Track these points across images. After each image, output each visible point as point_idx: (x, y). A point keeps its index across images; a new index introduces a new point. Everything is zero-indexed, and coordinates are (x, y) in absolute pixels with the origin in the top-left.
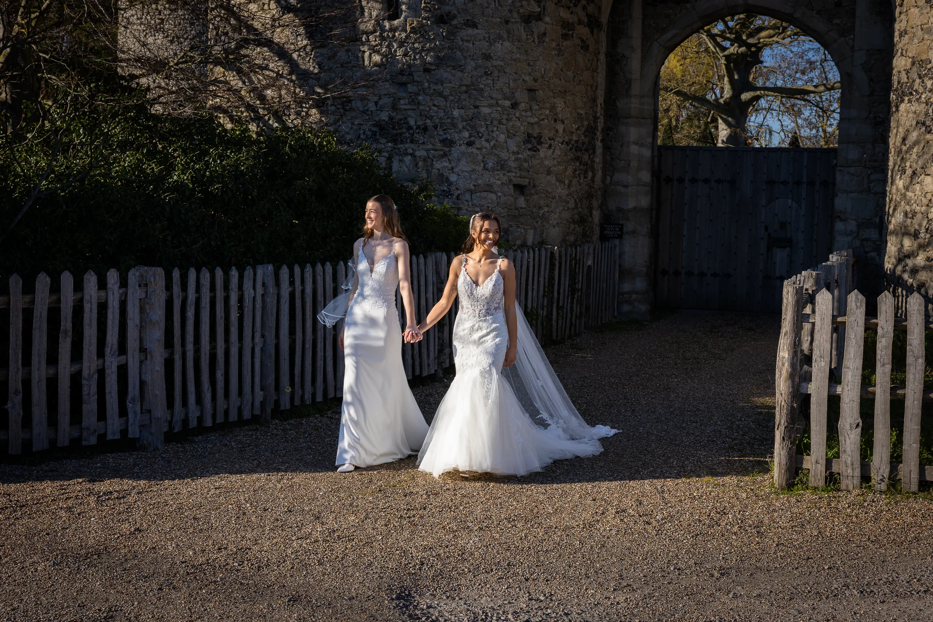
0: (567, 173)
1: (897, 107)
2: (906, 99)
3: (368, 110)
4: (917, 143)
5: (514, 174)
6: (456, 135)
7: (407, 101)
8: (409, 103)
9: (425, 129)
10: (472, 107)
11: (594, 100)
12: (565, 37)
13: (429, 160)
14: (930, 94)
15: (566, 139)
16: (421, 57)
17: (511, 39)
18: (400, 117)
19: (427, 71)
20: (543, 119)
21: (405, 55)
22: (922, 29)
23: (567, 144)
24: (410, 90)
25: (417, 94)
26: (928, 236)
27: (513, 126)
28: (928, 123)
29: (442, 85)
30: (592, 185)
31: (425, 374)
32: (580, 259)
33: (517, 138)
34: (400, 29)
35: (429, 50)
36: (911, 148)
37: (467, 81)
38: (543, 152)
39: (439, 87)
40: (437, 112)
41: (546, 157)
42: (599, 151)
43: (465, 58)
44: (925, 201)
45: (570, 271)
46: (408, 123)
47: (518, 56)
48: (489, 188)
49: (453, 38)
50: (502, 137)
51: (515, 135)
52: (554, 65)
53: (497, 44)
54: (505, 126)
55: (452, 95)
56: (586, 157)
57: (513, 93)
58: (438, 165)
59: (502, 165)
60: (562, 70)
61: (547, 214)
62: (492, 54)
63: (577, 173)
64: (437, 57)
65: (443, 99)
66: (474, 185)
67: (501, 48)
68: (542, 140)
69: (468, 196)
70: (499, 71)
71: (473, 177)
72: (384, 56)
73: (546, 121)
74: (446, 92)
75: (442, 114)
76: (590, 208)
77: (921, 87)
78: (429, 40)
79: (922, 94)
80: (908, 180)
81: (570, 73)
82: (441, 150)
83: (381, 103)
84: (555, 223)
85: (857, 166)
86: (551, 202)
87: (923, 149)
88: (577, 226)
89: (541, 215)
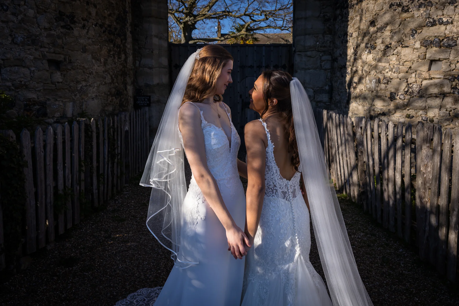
0: (103, 52)
5: (47, 49)
15: (100, 22)
23: (101, 26)
26: (408, 97)
30: (125, 65)
32: (117, 127)
33: (48, 14)
36: (381, 29)
38: (77, 31)
41: (80, 36)
42: (129, 40)
44: (404, 69)
45: (109, 138)
48: (20, 63)
50: (31, 13)
51: (45, 12)
56: (118, 41)
59: (33, 40)
61: (85, 88)
63: (112, 53)
68: (75, 19)
76: (125, 84)
84: (93, 95)
85: (312, 51)
86: (89, 77)
87: (399, 26)
88: (114, 98)
89: (79, 89)
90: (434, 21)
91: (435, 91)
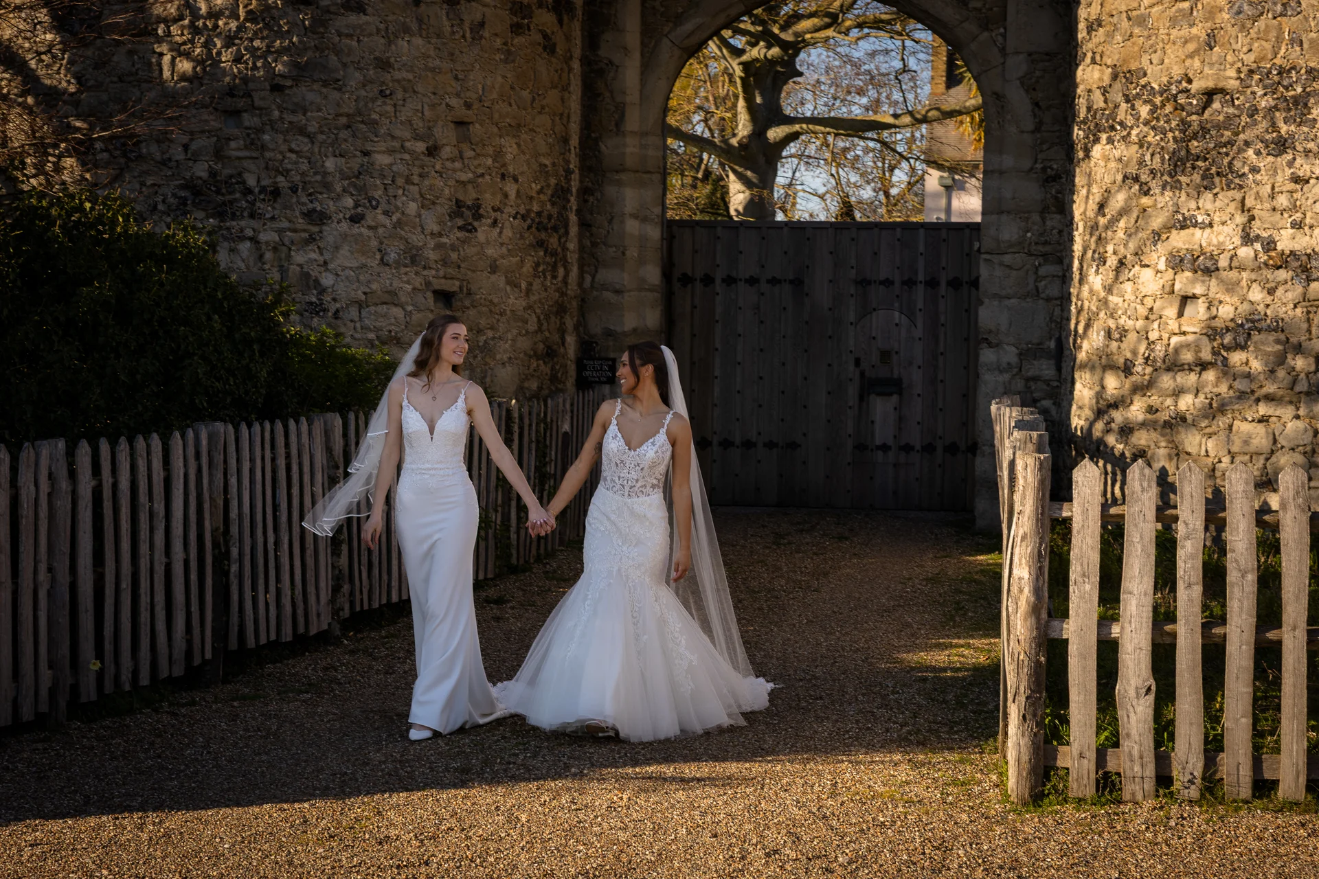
0: (524, 269)
1: (1087, 152)
2: (1104, 136)
3: (170, 159)
4: (1124, 212)
5: (434, 272)
6: (331, 203)
7: (242, 142)
8: (246, 147)
9: (276, 193)
10: (358, 153)
11: (565, 140)
12: (517, 29)
13: (284, 248)
14: (1145, 129)
15: (522, 211)
16: (267, 65)
17: (424, 33)
18: (227, 172)
19: (276, 88)
20: (482, 175)
21: (238, 59)
22: (1129, 19)
23: (524, 218)
24: (247, 124)
25: (260, 131)
26: (1149, 370)
27: (431, 188)
28: (1144, 178)
29: (304, 115)
30: (564, 290)
31: (313, 631)
33: (438, 208)
34: (227, 13)
35: (280, 52)
36: (1114, 220)
37: (349, 108)
38: (484, 232)
39: (299, 118)
40: (296, 163)
41: (488, 242)
42: (574, 230)
43: (345, 65)
44: (1142, 311)
45: (538, 441)
46: (244, 182)
47: (438, 62)
48: (391, 298)
49: (322, 30)
50: (412, 207)
51: (434, 203)
52: (500, 79)
53: (400, 42)
54: (416, 189)
55: (322, 133)
56: (554, 241)
57: (429, 128)
58: (299, 258)
59: (413, 257)
60: (512, 88)
61: (491, 343)
62: (392, 60)
63: (540, 269)
64: (296, 65)
65: (306, 140)
66: (365, 293)
67: (409, 48)
68: (482, 211)
69: (353, 312)
70: (405, 91)
71: (361, 277)
72: (199, 62)
73: (487, 177)
74: (312, 128)
75: (305, 167)
76: (562, 332)
77: (1129, 117)
78: (281, 35)
79: (1132, 128)
80: (1112, 275)
81: (525, 94)
82: (305, 231)
83: (194, 146)
84: (505, 357)
85: (1015, 253)
86: (498, 320)
87: (1136, 222)
88: (541, 362)
89: (481, 344)
90: (1185, 219)
91: (1188, 357)
